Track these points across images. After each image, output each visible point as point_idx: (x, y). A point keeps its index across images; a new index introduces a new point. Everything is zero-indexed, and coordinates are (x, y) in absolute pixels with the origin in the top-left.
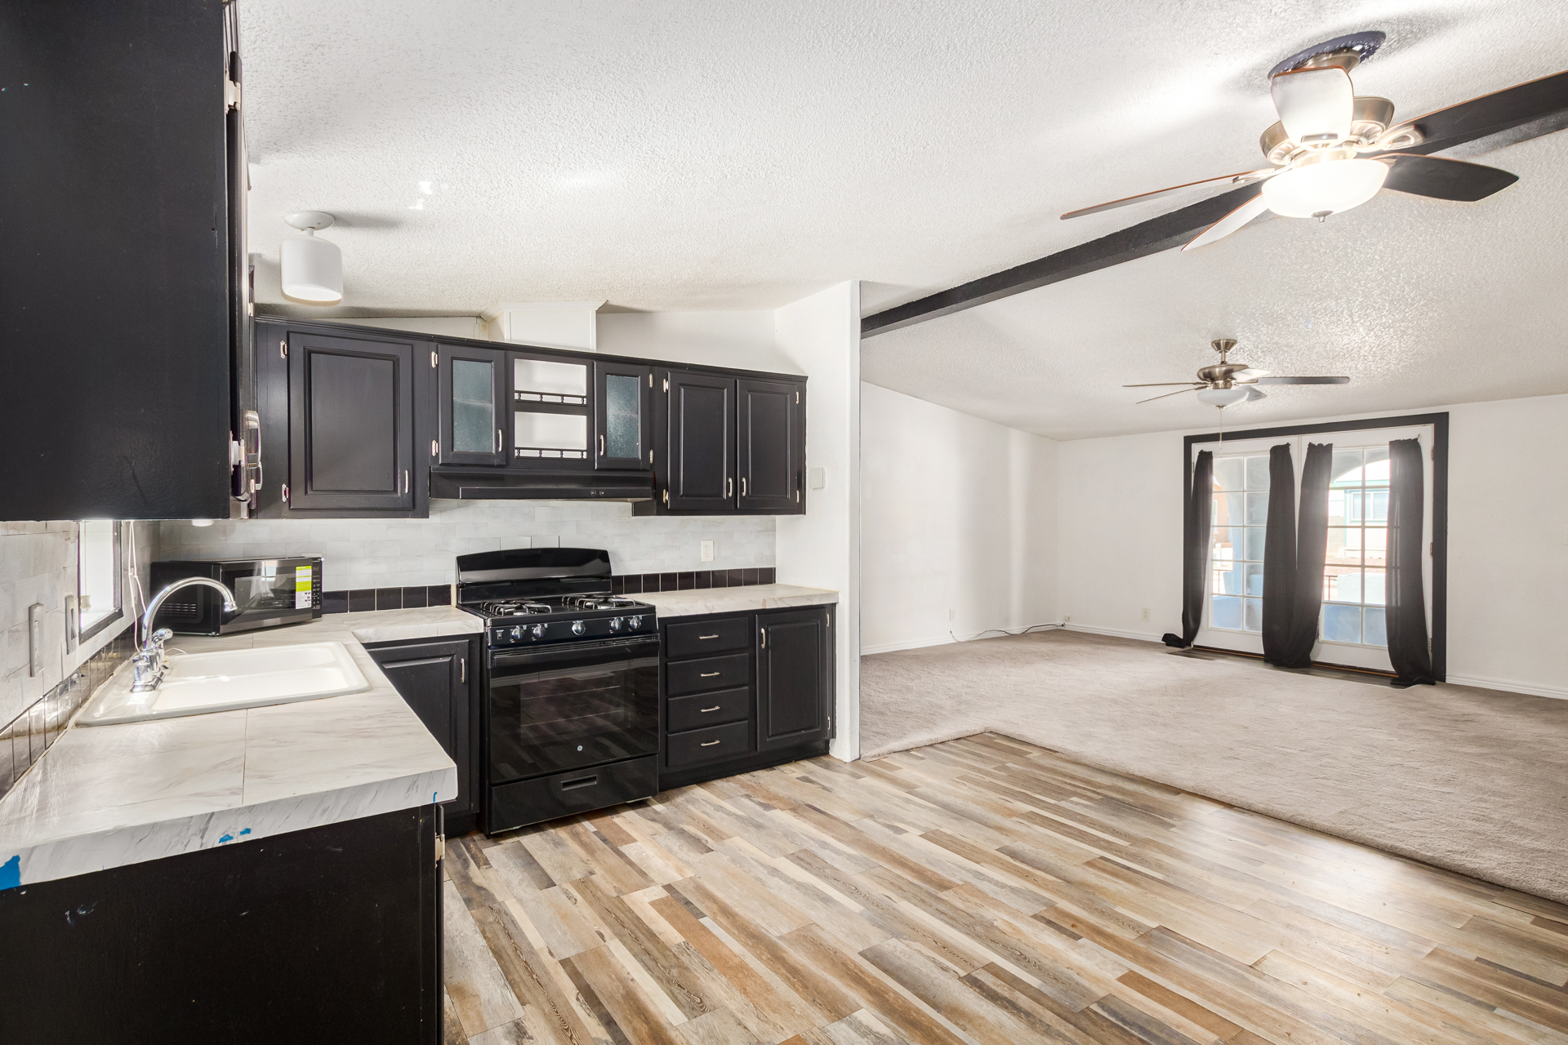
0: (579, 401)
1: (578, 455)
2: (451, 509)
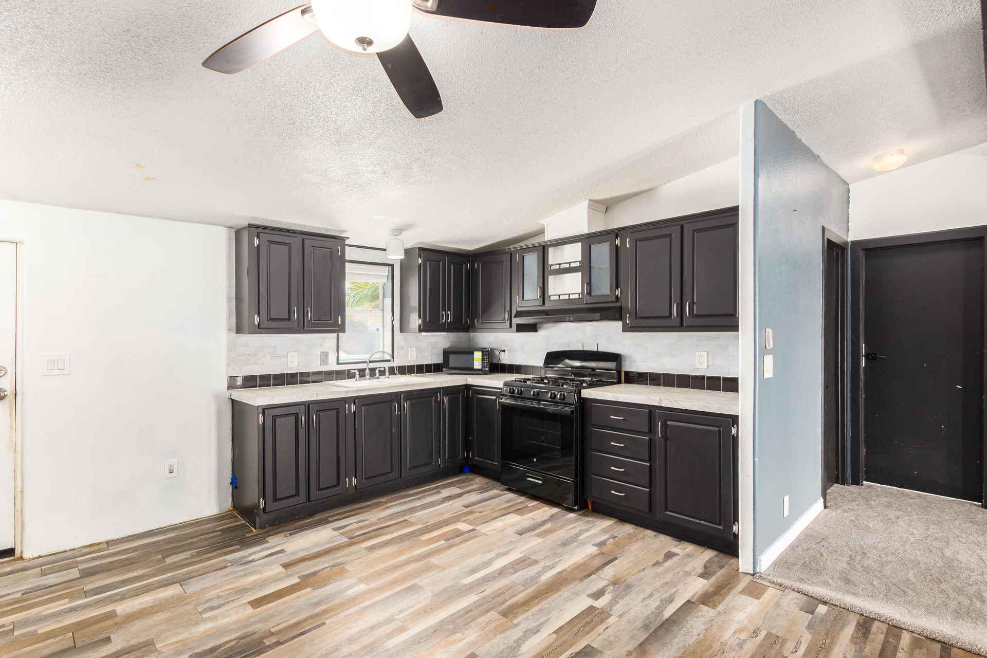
0: (578, 264)
1: (577, 296)
2: (549, 328)
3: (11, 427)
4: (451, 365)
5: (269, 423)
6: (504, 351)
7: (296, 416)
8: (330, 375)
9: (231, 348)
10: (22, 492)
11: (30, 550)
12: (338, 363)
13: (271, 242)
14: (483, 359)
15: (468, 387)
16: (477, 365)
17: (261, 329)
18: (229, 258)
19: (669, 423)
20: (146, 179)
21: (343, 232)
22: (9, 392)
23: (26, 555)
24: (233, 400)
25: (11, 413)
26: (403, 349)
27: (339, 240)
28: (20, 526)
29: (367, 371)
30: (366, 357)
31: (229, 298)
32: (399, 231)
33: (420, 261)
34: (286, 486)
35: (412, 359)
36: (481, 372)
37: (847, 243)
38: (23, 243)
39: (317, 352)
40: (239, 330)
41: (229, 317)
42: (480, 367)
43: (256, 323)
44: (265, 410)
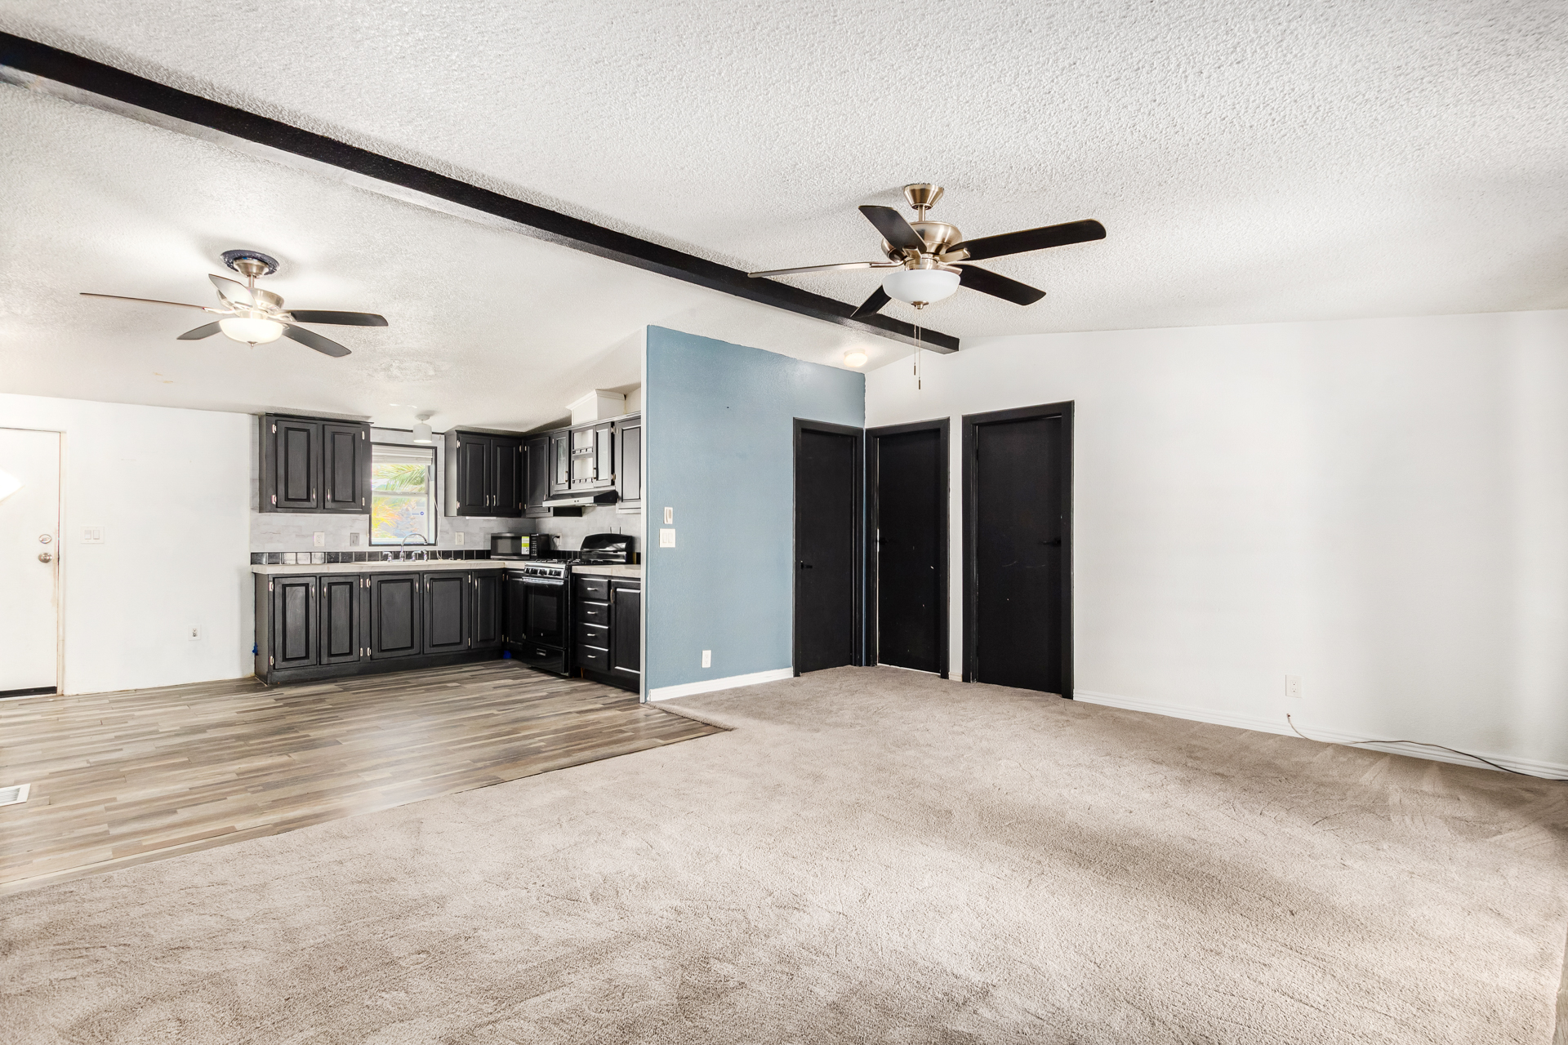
0: (591, 450)
3: (55, 585)
4: (500, 551)
5: (279, 590)
6: (558, 537)
7: (307, 586)
8: (360, 557)
9: (254, 526)
10: (63, 640)
11: (69, 688)
12: (370, 545)
13: (288, 429)
14: (531, 545)
15: (505, 571)
16: (525, 550)
17: (277, 508)
18: (253, 442)
19: (618, 590)
20: (166, 382)
21: (368, 417)
22: (53, 557)
23: (66, 693)
24: (255, 574)
25: (55, 574)
26: (448, 533)
27: (362, 425)
28: (61, 668)
29: (402, 554)
30: (400, 541)
31: (253, 480)
32: (426, 415)
33: (459, 444)
34: (295, 647)
35: (459, 544)
36: (528, 558)
37: (862, 430)
38: (65, 433)
39: (346, 533)
40: (261, 510)
41: (253, 497)
42: (528, 553)
43: (274, 503)
44: (275, 578)
